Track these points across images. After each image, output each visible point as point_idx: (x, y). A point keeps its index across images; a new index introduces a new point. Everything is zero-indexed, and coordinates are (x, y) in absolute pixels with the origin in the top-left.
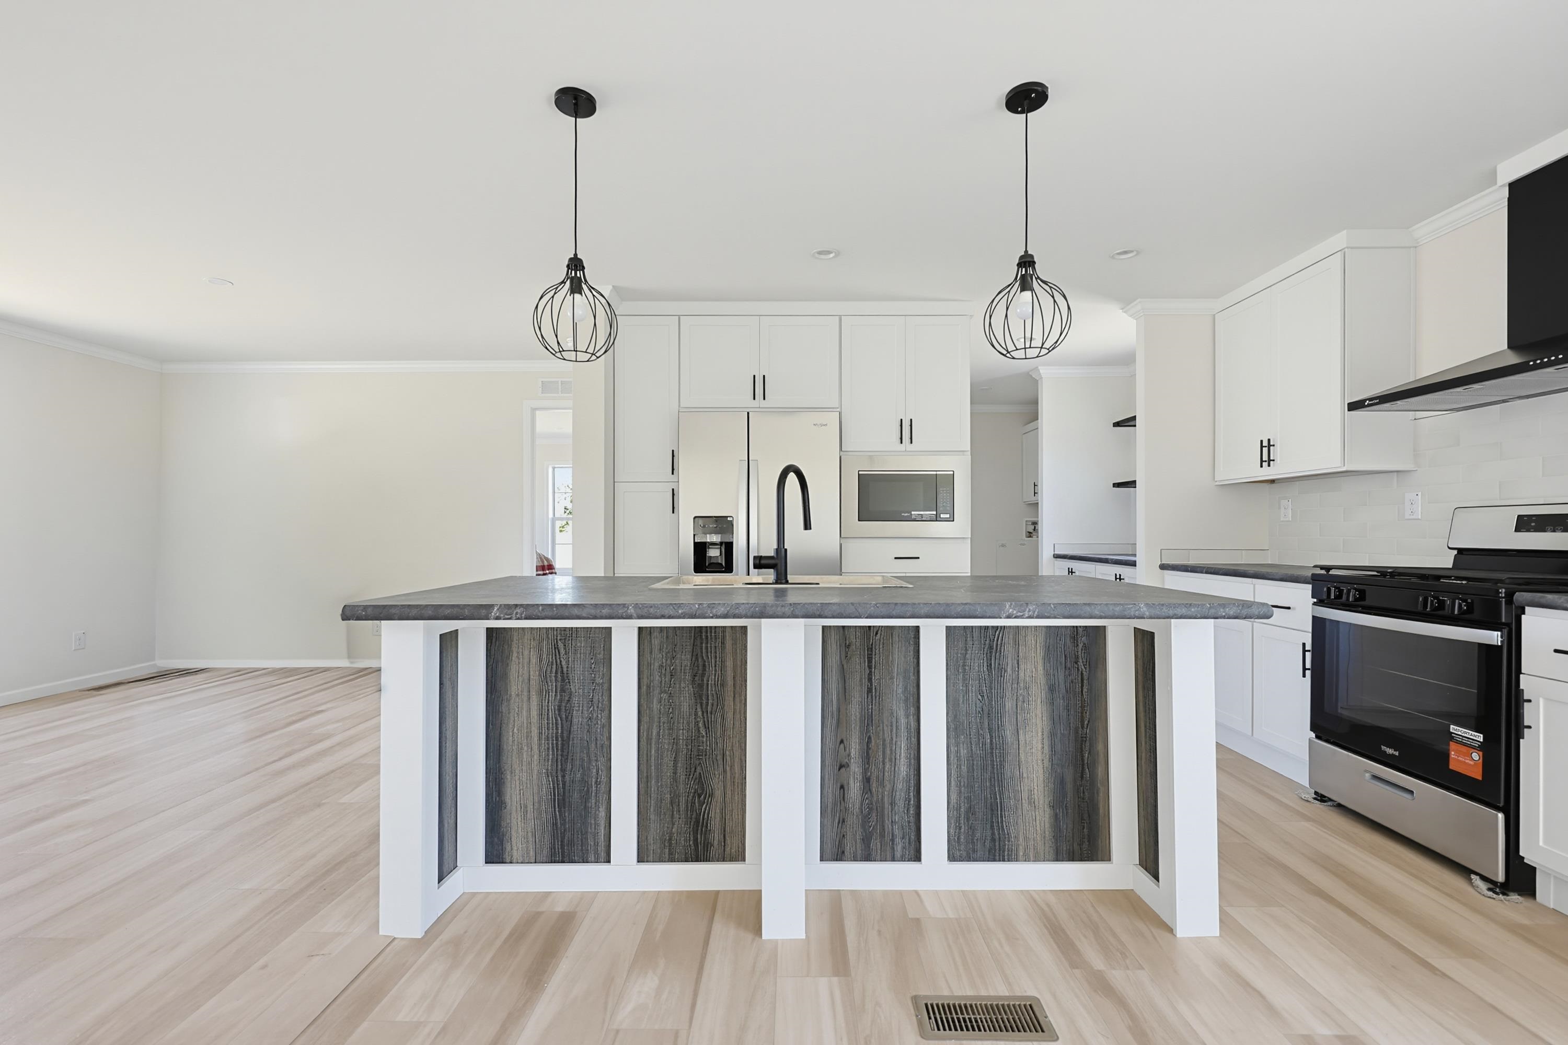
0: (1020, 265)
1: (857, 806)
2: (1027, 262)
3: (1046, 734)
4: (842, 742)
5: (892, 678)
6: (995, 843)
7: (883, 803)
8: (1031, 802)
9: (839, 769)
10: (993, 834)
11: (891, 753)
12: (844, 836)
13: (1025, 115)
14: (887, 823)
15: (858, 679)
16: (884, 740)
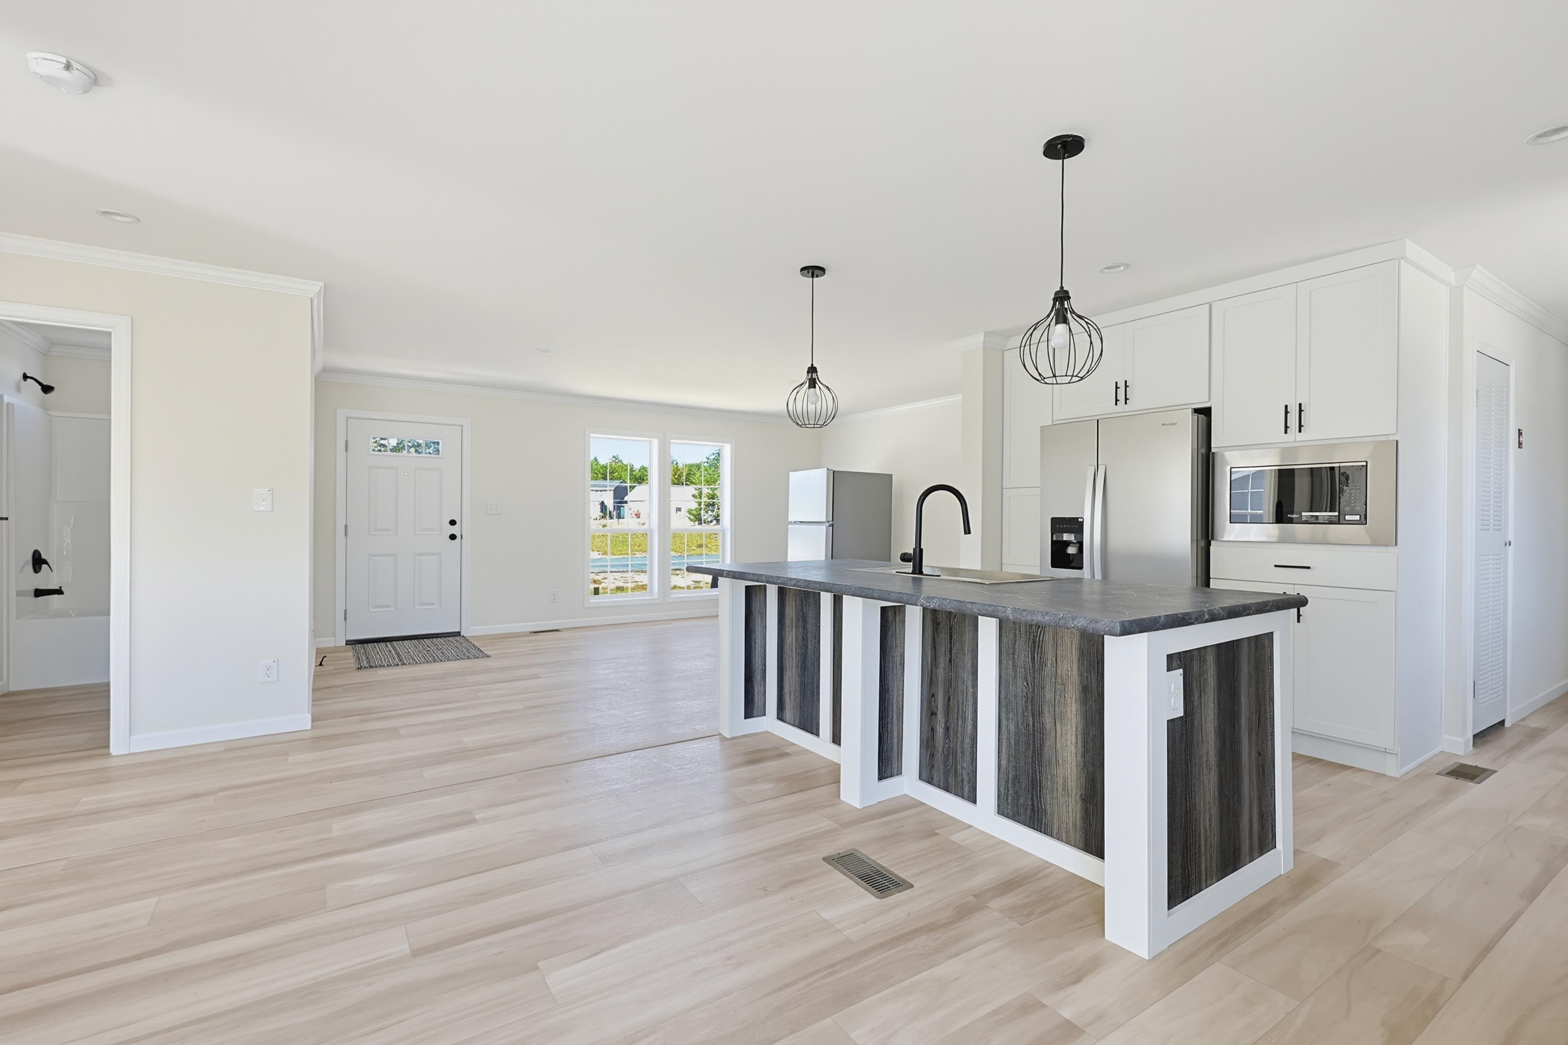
0: (1055, 300)
1: (941, 747)
2: (1062, 296)
3: (1079, 729)
4: (933, 695)
5: (964, 654)
6: (1034, 813)
7: (956, 750)
8: (1065, 788)
9: (932, 715)
10: (1033, 805)
11: (963, 713)
12: (933, 766)
13: (1061, 161)
14: (959, 767)
15: (943, 651)
16: (958, 701)
